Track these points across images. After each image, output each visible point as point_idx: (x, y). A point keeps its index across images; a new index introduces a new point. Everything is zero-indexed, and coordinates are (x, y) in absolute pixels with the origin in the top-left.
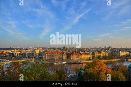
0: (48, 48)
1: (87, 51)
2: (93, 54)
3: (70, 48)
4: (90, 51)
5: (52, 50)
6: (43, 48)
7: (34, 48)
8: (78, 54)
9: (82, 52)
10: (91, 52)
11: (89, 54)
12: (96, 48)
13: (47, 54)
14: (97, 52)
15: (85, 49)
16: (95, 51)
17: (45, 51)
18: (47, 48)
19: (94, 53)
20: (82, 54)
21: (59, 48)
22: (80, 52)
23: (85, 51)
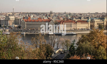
0: (28, 13)
1: (84, 18)
2: (92, 21)
3: (59, 14)
4: (88, 18)
5: (33, 16)
6: (20, 14)
7: (8, 14)
8: (70, 22)
9: (76, 19)
10: (90, 20)
11: (87, 22)
12: (98, 13)
13: (27, 21)
14: (99, 19)
15: (81, 14)
16: (95, 17)
17: (24, 18)
18: (26, 13)
19: (94, 21)
20: (76, 22)
21: (44, 14)
22: (74, 19)
23: (80, 18)
